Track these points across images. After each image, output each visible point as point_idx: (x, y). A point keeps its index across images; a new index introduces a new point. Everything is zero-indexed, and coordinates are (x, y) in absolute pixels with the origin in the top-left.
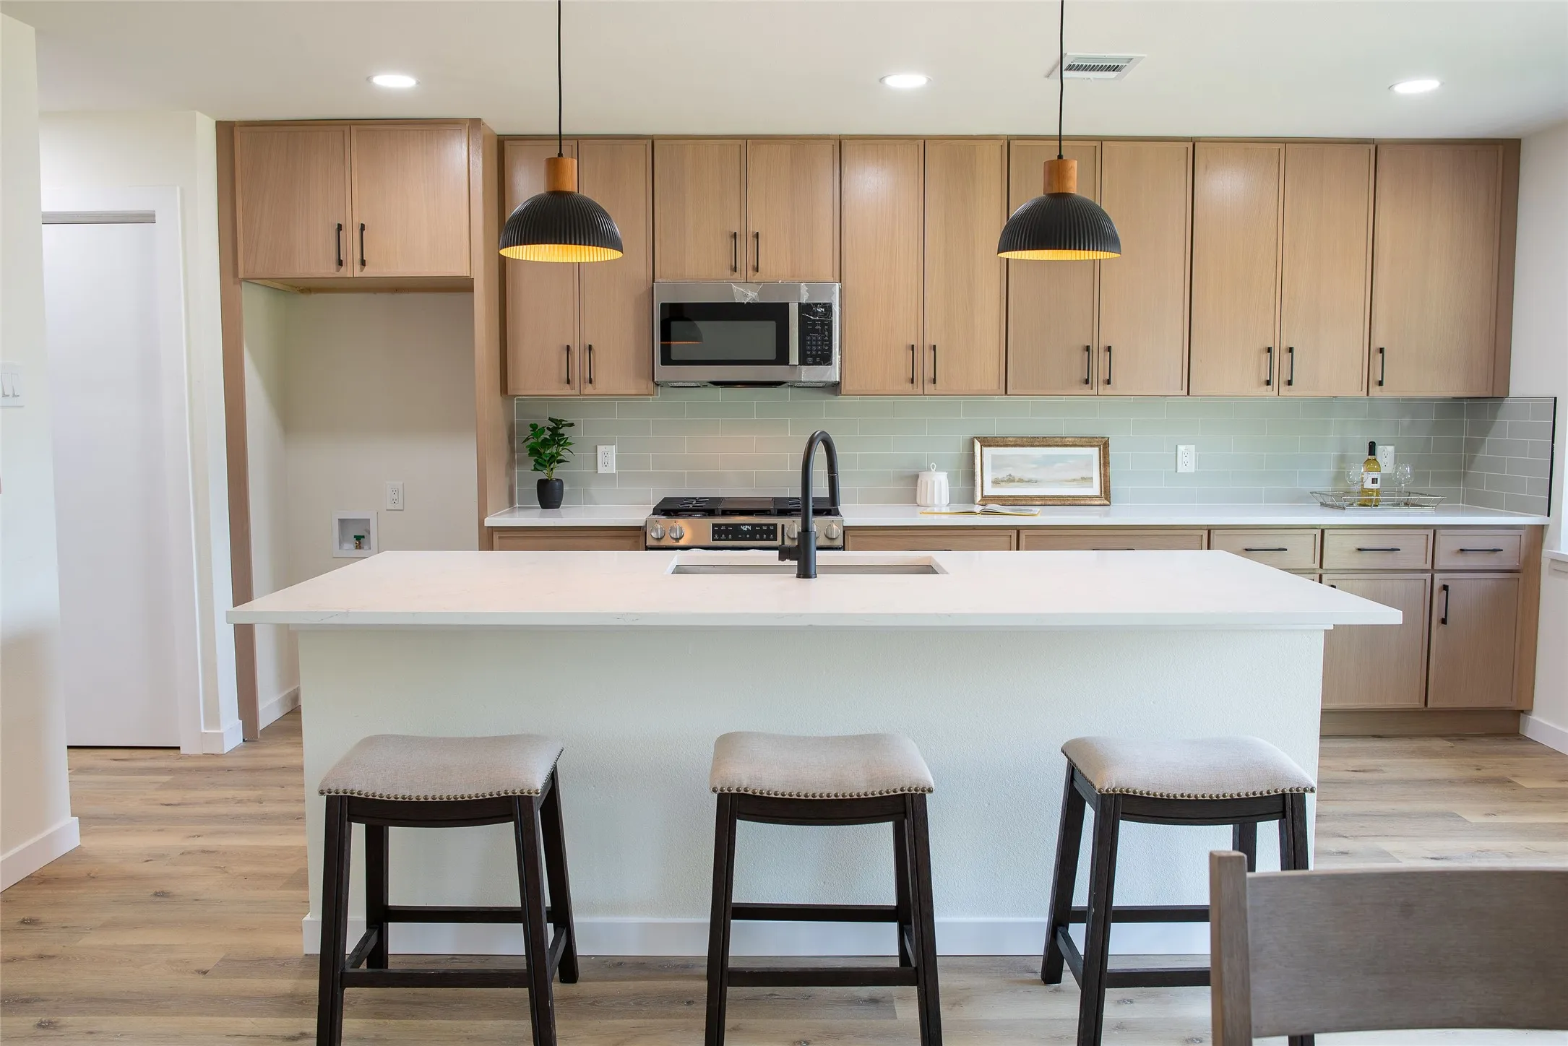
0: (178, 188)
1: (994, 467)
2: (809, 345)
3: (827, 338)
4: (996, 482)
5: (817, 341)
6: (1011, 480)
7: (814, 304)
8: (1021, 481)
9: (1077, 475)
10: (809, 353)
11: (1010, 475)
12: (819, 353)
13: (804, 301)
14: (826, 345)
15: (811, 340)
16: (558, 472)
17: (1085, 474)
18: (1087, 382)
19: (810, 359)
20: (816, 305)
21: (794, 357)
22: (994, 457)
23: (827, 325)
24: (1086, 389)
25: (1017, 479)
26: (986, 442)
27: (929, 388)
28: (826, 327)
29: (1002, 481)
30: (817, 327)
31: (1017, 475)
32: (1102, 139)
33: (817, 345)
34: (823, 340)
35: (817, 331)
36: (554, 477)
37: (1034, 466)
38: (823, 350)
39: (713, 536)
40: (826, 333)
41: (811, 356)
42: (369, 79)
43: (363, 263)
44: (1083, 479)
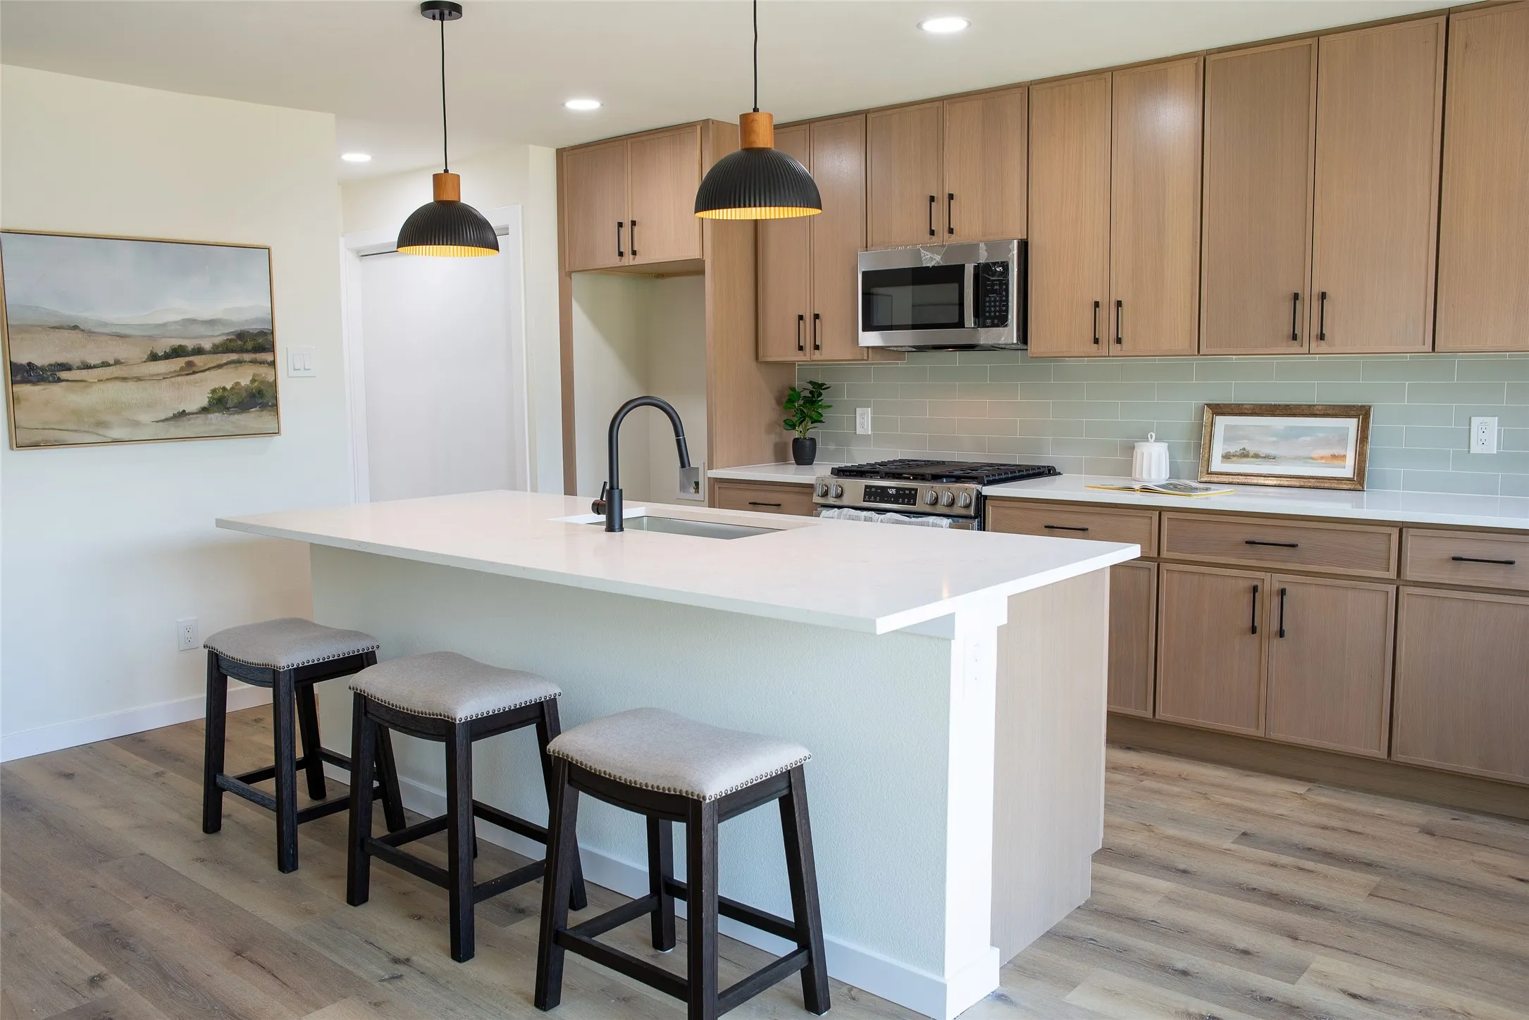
0: (520, 205)
1: (1227, 440)
2: (988, 307)
3: (1004, 298)
4: (1227, 457)
5: (995, 301)
6: (1244, 455)
7: (992, 263)
8: (1256, 456)
9: (1327, 452)
10: (987, 314)
11: (1244, 449)
12: (997, 314)
13: (982, 260)
14: (1004, 306)
15: (990, 302)
16: (814, 432)
17: (1337, 451)
18: (1294, 337)
19: (989, 321)
20: (994, 264)
21: (969, 320)
22: (1227, 428)
23: (1005, 284)
24: (1295, 347)
25: (1251, 454)
26: (1219, 410)
27: (1115, 349)
28: (1004, 287)
29: (1234, 456)
30: (996, 287)
31: (1252, 449)
32: (1317, 35)
33: (995, 306)
34: (1001, 301)
35: (994, 292)
36: (808, 435)
37: (1274, 439)
38: (1000, 311)
39: (864, 497)
40: (1004, 293)
41: (989, 317)
42: (563, 105)
43: (634, 253)
44: (1334, 457)
